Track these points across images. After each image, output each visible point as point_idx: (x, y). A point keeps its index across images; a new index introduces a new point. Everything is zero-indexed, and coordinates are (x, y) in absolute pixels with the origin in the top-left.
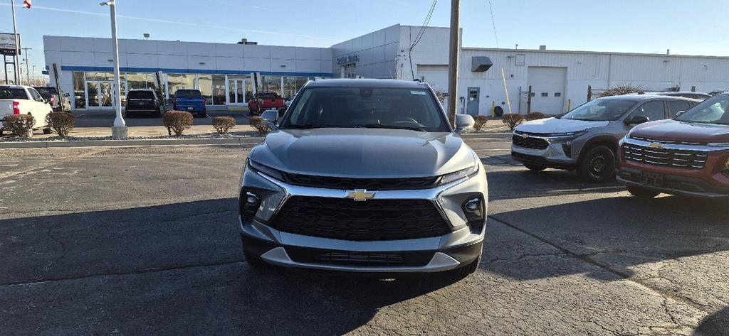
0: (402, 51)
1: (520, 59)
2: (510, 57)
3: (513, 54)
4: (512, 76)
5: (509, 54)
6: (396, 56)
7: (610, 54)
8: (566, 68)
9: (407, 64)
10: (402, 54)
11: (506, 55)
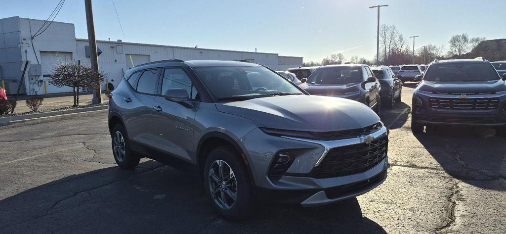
0: (24, 39)
1: (119, 48)
2: (112, 47)
3: (114, 45)
4: (116, 61)
5: (112, 45)
6: (20, 43)
7: (173, 47)
8: (149, 56)
9: (30, 50)
10: (24, 42)
11: (110, 45)
